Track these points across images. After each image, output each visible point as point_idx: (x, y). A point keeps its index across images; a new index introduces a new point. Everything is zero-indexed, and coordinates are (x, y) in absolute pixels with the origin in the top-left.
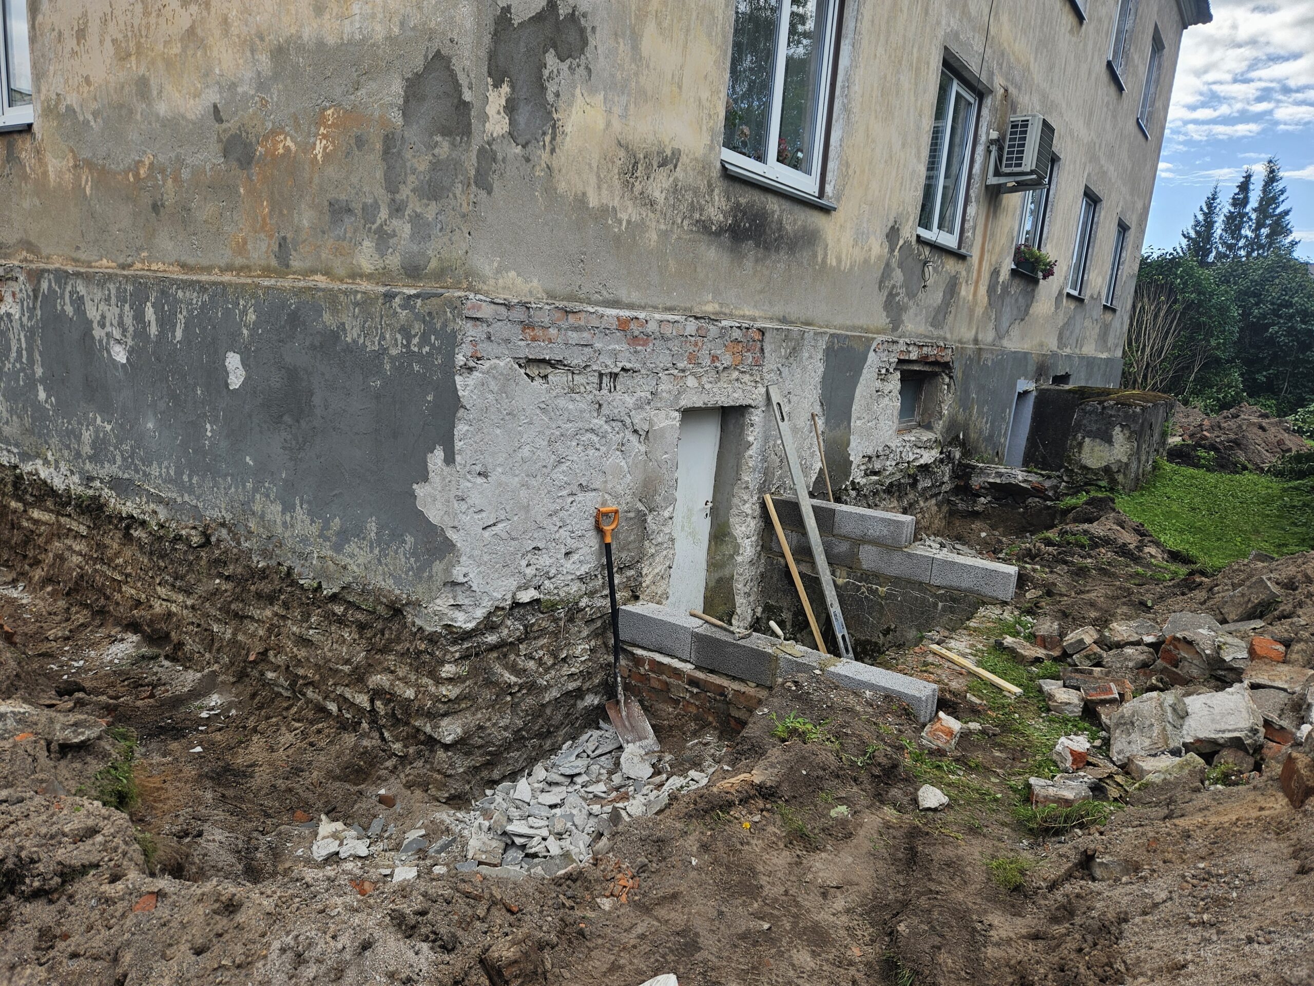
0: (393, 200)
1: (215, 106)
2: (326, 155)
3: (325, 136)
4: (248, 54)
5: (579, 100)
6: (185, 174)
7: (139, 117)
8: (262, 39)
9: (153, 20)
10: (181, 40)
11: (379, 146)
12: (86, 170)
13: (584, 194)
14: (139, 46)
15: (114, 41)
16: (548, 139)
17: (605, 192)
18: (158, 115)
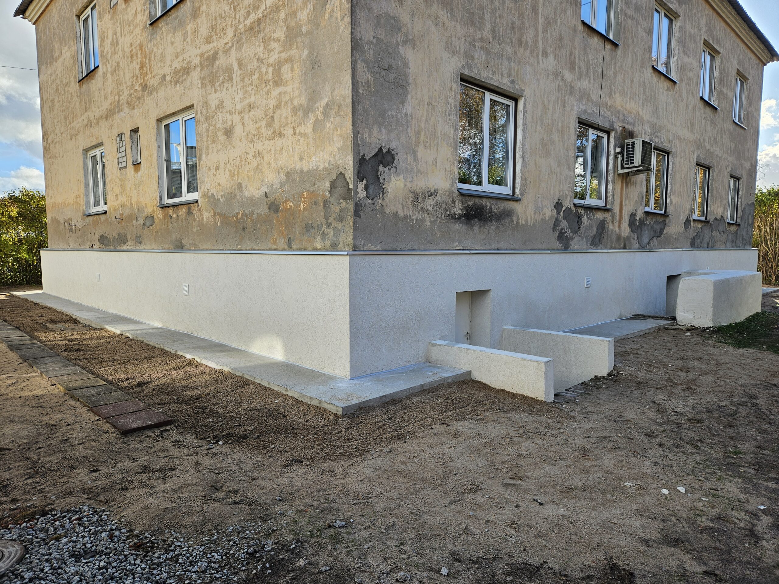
0: (327, 222)
1: (266, 193)
2: (304, 208)
3: (303, 202)
4: (277, 174)
5: (393, 179)
6: (255, 216)
7: (238, 197)
8: (282, 169)
9: (243, 163)
10: (254, 170)
11: (322, 204)
12: (218, 217)
13: (397, 212)
14: (238, 172)
15: (229, 170)
16: (381, 195)
17: (405, 210)
18: (245, 196)
